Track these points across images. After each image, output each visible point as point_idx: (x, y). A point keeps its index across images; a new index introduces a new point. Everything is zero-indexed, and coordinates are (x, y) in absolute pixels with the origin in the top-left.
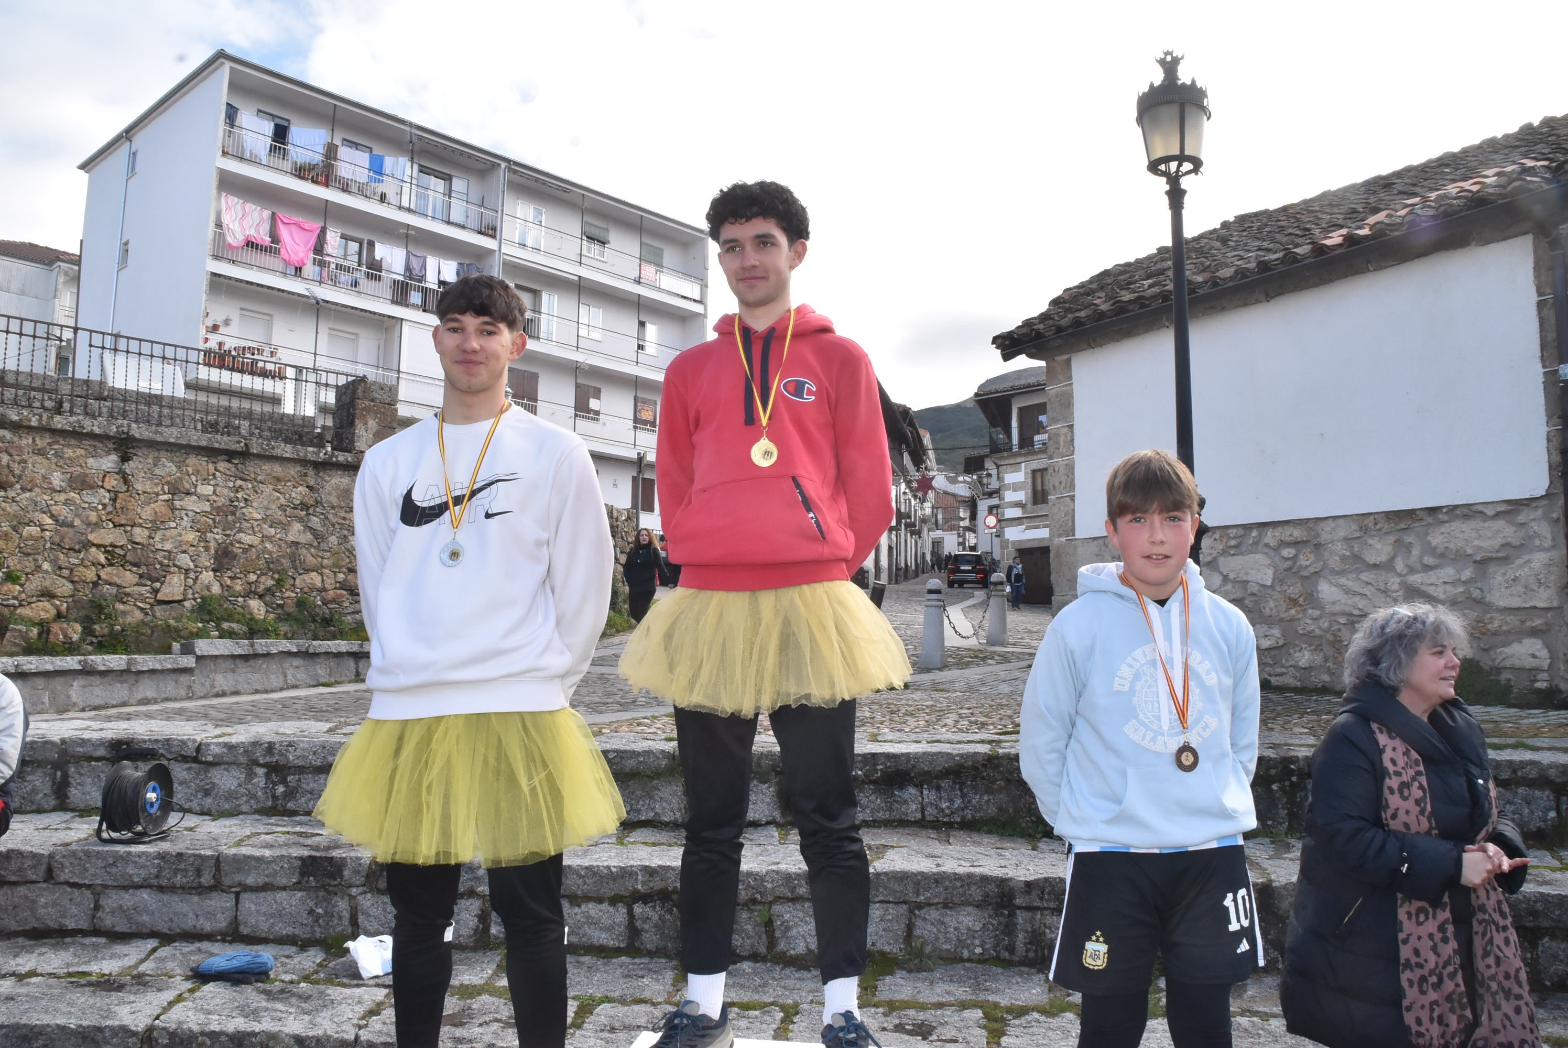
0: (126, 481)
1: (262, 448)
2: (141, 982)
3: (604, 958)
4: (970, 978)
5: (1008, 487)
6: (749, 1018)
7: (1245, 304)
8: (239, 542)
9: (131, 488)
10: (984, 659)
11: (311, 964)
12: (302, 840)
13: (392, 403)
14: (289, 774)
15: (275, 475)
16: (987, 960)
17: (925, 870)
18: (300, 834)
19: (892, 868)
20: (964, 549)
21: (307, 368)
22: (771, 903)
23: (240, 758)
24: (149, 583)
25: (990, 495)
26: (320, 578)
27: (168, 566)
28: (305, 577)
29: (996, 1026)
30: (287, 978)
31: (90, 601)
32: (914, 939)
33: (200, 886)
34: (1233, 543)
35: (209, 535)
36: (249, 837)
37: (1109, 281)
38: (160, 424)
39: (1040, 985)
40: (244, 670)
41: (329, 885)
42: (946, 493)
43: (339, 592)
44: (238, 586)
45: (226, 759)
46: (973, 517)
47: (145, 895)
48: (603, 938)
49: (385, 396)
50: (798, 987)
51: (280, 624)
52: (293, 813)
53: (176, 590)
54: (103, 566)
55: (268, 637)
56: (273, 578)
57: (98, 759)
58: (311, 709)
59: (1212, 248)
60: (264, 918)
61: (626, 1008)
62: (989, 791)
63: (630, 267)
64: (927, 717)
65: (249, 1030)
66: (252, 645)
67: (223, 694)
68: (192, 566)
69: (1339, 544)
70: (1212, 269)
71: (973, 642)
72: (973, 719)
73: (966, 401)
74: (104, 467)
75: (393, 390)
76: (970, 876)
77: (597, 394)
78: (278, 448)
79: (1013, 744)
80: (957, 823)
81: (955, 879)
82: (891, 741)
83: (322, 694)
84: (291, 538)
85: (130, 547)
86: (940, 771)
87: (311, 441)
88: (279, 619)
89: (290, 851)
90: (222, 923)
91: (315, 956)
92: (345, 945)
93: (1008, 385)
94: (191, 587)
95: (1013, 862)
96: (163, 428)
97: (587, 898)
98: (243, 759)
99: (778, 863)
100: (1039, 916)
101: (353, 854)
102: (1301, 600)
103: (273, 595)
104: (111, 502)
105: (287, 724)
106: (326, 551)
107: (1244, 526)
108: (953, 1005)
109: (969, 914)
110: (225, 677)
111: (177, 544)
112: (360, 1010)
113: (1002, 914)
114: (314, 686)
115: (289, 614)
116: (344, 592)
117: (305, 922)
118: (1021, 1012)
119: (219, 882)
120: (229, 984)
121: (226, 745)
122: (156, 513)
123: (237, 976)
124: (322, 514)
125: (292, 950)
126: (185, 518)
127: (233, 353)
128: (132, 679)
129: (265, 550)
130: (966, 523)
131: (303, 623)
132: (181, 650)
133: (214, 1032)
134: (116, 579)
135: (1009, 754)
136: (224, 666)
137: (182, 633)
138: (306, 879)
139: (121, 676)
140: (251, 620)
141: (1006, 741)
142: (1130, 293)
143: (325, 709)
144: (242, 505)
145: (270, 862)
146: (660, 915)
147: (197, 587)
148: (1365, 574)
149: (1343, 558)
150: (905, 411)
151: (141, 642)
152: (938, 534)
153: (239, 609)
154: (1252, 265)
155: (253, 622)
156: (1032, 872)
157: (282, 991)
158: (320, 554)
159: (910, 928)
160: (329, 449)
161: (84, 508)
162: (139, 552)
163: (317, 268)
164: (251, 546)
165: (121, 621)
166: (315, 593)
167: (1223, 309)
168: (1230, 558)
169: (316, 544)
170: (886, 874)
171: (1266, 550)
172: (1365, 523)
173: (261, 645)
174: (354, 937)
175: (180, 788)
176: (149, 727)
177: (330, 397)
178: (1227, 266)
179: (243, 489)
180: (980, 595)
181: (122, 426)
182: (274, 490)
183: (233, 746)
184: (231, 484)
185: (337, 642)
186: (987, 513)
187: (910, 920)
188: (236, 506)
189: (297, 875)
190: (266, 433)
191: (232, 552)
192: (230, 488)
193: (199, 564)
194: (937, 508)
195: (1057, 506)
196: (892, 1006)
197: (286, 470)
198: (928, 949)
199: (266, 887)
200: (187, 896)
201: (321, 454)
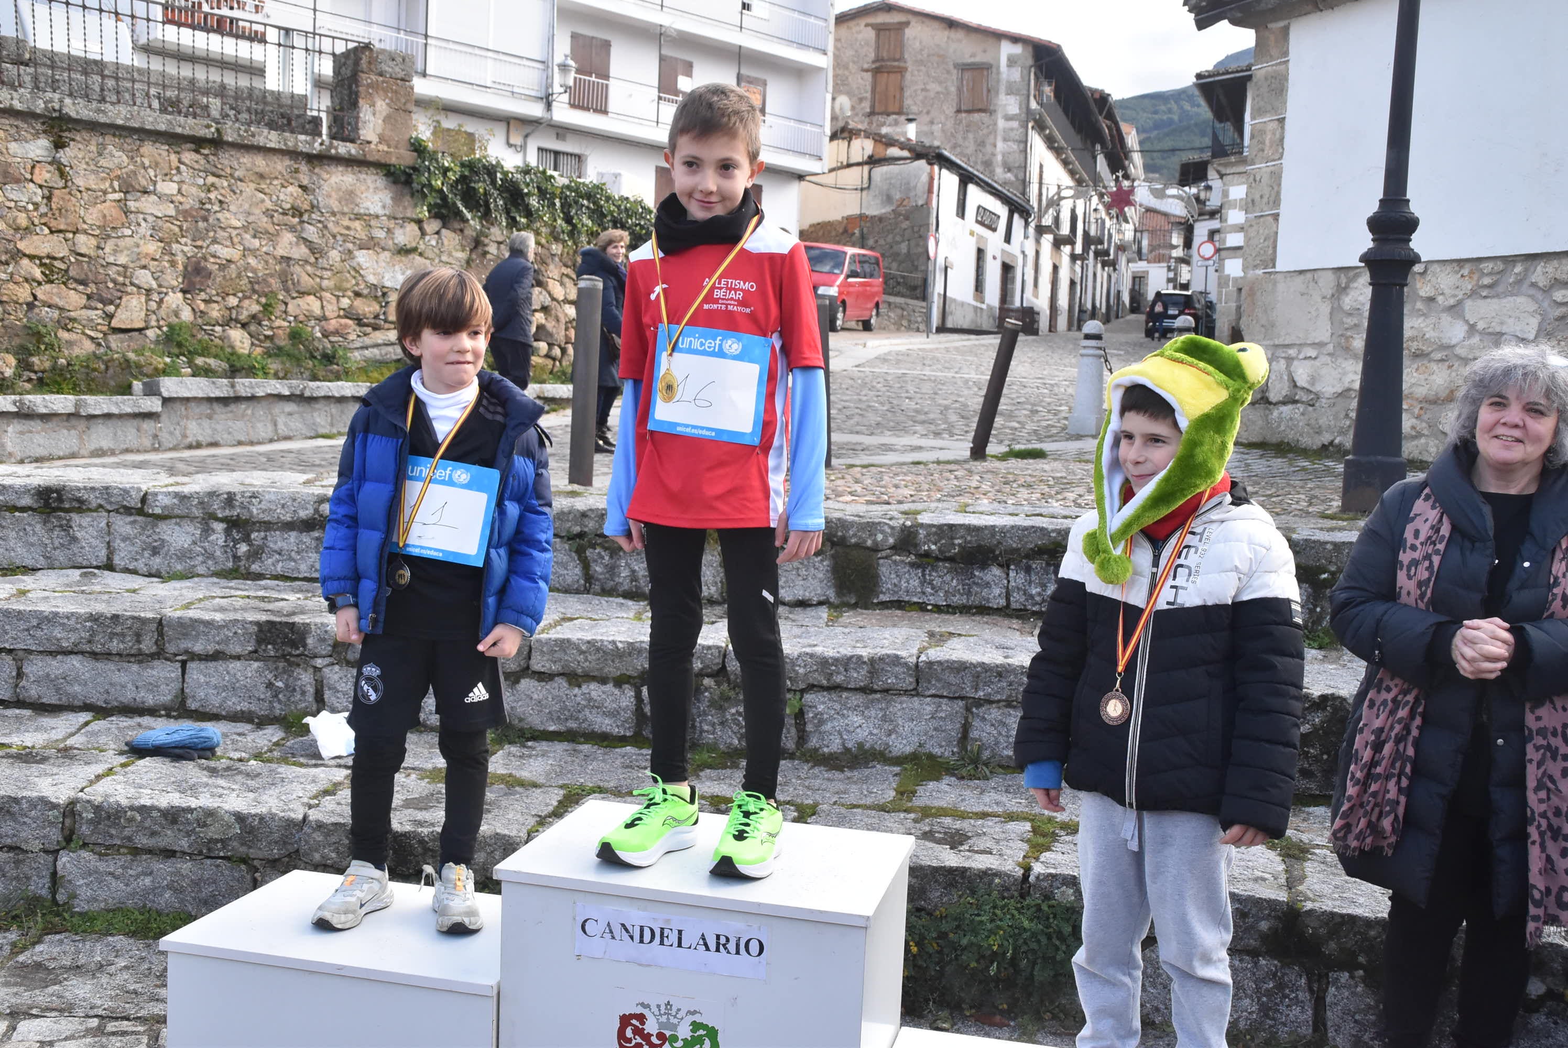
0: (62, 174)
1: (239, 135)
2: (66, 753)
3: (605, 747)
5: (1233, 205)
8: (214, 256)
9: (70, 184)
11: (266, 742)
12: (263, 605)
13: (406, 77)
14: (252, 531)
15: (257, 170)
18: (263, 599)
20: (1175, 288)
21: (293, 30)
22: (803, 691)
23: (194, 509)
24: (100, 306)
25: (1213, 214)
26: (318, 303)
27: (124, 284)
28: (299, 301)
29: (1041, 840)
30: (237, 755)
31: (25, 326)
32: (970, 742)
33: (140, 653)
34: (1487, 281)
35: (174, 246)
36: (200, 600)
38: (103, 100)
40: (223, 416)
41: (290, 654)
42: (1153, 211)
43: (344, 321)
44: (215, 312)
45: (177, 512)
46: (1188, 244)
47: (75, 662)
48: (605, 724)
49: (397, 69)
50: (823, 787)
51: (269, 360)
52: (259, 576)
53: (135, 315)
54: (40, 284)
55: (255, 375)
56: (258, 302)
57: (23, 509)
60: (215, 692)
64: (1046, 490)
65: (184, 805)
66: (233, 386)
67: (199, 446)
68: (155, 286)
74: (32, 155)
75: (408, 61)
77: (688, 70)
78: (260, 135)
82: (982, 513)
83: (318, 446)
84: (280, 252)
85: (73, 260)
87: (304, 127)
88: (268, 354)
89: (247, 615)
90: (166, 695)
91: (273, 735)
92: (304, 721)
93: (1245, 63)
94: (154, 312)
96: (108, 105)
97: (589, 677)
98: (197, 512)
99: (815, 646)
101: (318, 620)
103: (260, 324)
104: (45, 201)
105: (257, 474)
106: (326, 269)
107: (1505, 259)
108: (999, 816)
110: (199, 424)
111: (135, 257)
112: (314, 789)
114: (311, 438)
115: (280, 349)
116: (350, 322)
117: (262, 696)
119: (162, 650)
120: (167, 760)
121: (177, 495)
122: (104, 216)
123: (177, 751)
124: (320, 221)
125: (246, 727)
126: (143, 224)
128: (82, 424)
129: (247, 267)
130: (1178, 253)
131: (298, 360)
132: (144, 390)
133: (144, 806)
134: (56, 300)
136: (197, 410)
137: (145, 370)
138: (263, 647)
139: (67, 421)
140: (232, 354)
143: (318, 462)
144: (216, 208)
145: (221, 627)
147: (162, 313)
150: (1102, 99)
151: (93, 380)
152: (1141, 266)
153: (217, 341)
155: (235, 358)
157: (228, 769)
158: (318, 273)
159: (966, 728)
160: (326, 138)
161: (10, 208)
162: (86, 266)
164: (229, 261)
165: (66, 352)
166: (313, 323)
168: (1480, 302)
169: (312, 260)
171: (1532, 291)
173: (244, 385)
174: (314, 715)
175: (122, 545)
176: (88, 475)
177: (327, 68)
179: (216, 188)
181: (51, 101)
182: (257, 190)
183: (185, 497)
184: (201, 182)
185: (340, 383)
186: (1206, 238)
187: (966, 719)
188: (208, 210)
189: (253, 642)
190: (244, 116)
191: (205, 268)
192: (200, 186)
193: (164, 284)
194: (1142, 232)
195: (1255, 227)
196: (926, 812)
197: (271, 164)
198: (986, 754)
199: (216, 656)
200: (125, 665)
201: (317, 145)
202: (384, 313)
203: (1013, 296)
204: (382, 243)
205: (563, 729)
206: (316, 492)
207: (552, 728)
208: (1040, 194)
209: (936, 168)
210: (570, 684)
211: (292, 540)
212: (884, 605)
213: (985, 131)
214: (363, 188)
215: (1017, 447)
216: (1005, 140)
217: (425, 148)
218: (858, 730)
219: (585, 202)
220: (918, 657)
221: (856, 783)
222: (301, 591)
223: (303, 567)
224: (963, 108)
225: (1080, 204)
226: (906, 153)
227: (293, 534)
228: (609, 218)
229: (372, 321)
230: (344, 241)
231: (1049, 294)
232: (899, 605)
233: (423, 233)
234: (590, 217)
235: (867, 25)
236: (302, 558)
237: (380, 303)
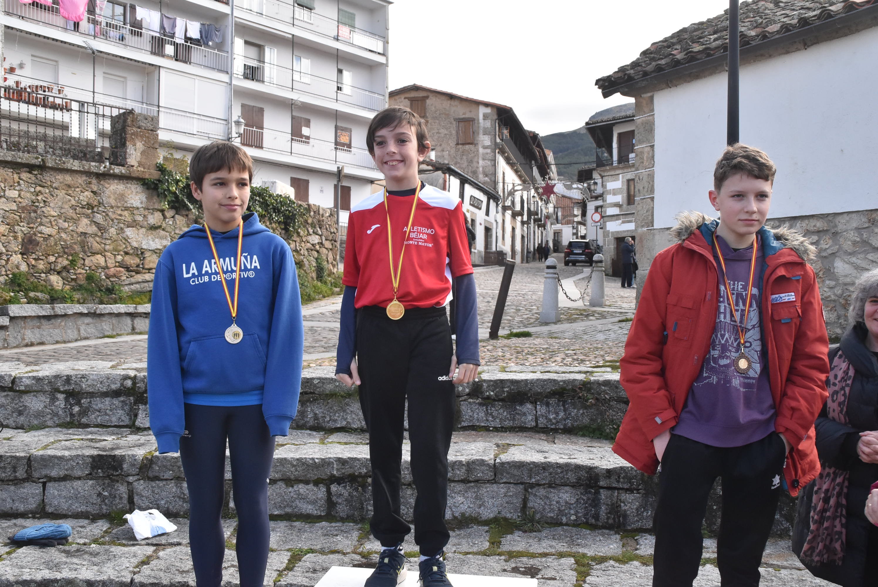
1: (56, 163)
3: (310, 523)
4: (567, 537)
5: (609, 192)
6: (410, 562)
7: (787, 52)
8: (41, 233)
10: (587, 316)
11: (99, 531)
12: (92, 444)
13: (154, 129)
14: (82, 398)
15: (67, 183)
16: (579, 524)
17: (536, 461)
18: (91, 440)
19: (512, 459)
20: (577, 238)
21: (87, 103)
23: (45, 386)
25: (596, 198)
26: (103, 259)
28: (92, 258)
29: (583, 569)
30: (82, 541)
32: (528, 509)
33: (16, 479)
35: (16, 227)
36: (53, 443)
37: (686, 36)
39: (617, 543)
40: (47, 327)
41: (112, 475)
42: (563, 196)
43: (118, 269)
44: (41, 265)
45: (35, 388)
46: (584, 214)
48: (308, 509)
49: (149, 125)
51: (74, 293)
52: (87, 426)
55: (65, 302)
56: (67, 259)
58: (99, 353)
59: (766, 8)
60: (64, 500)
61: (325, 556)
62: (586, 407)
63: (331, 28)
64: (543, 356)
65: (52, 578)
66: (53, 309)
67: (32, 345)
68: (4, 251)
69: (852, 232)
70: (763, 26)
71: (580, 304)
72: (575, 357)
73: (580, 128)
75: (155, 120)
76: (567, 465)
77: (308, 124)
78: (68, 162)
79: (602, 374)
80: (561, 429)
81: (557, 467)
82: (515, 372)
83: (107, 343)
84: (80, 230)
86: (549, 392)
87: (93, 158)
88: (73, 289)
89: (84, 451)
90: (32, 504)
91: (102, 526)
92: (124, 517)
93: (611, 117)
94: (4, 266)
95: (599, 456)
97: (298, 481)
98: (47, 388)
100: (616, 494)
101: (130, 453)
102: (821, 273)
103: (68, 272)
105: (80, 363)
106: (108, 239)
108: (554, 555)
109: (567, 492)
110: (33, 332)
112: (135, 561)
113: (590, 492)
114: (101, 338)
115: (80, 286)
116: (122, 269)
117: (95, 502)
118: (602, 560)
119: (31, 476)
120: (37, 547)
121: (34, 378)
123: (44, 541)
124: (104, 212)
125: (85, 522)
127: (28, 90)
129: (61, 239)
130: (578, 219)
131: (92, 292)
133: (26, 581)
135: (598, 380)
136: (31, 324)
138: (95, 471)
140: (52, 290)
141: (597, 372)
142: (700, 45)
143: (109, 353)
144: (42, 205)
145: (69, 460)
146: (350, 493)
147: (9, 266)
148: (872, 254)
149: (855, 243)
150: (534, 136)
152: (558, 226)
153: (42, 282)
154: (795, 21)
155: (53, 292)
156: (612, 463)
157: (78, 551)
158: (103, 241)
159: (525, 501)
160: (108, 164)
163: (92, 26)
164: (50, 235)
166: (100, 270)
167: (770, 56)
169: (100, 234)
170: (508, 463)
172: (873, 216)
173: (60, 308)
174: (131, 511)
177: (107, 125)
178: (775, 22)
179: (42, 194)
180: (587, 271)
182: (66, 194)
183: (40, 379)
184: (32, 190)
185: (117, 305)
186: (593, 211)
187: (525, 496)
188: (37, 206)
189: (89, 468)
190: (58, 152)
191: (35, 240)
192: (32, 193)
193: (11, 250)
194: (557, 208)
195: (641, 205)
196: (511, 555)
197: (75, 179)
198: (538, 516)
199: (65, 478)
200: (6, 486)
201: (102, 168)
202: (142, 264)
203: (491, 245)
204: (141, 224)
205: (282, 512)
206: (122, 373)
207: (276, 513)
208: (504, 189)
209: (447, 175)
210: (287, 486)
211: (107, 403)
212: (465, 429)
213: (472, 155)
214: (129, 192)
215: (515, 331)
216: (484, 159)
217: (165, 169)
218: (461, 505)
219: (258, 198)
220: (495, 460)
221: (463, 538)
222: (113, 434)
223: (114, 419)
224: (460, 142)
225: (525, 194)
226: (430, 168)
227: (108, 399)
228: (271, 207)
229: (136, 269)
230: (118, 223)
231: (510, 243)
232: (473, 428)
233: (165, 217)
234: (260, 207)
235: (405, 98)
236: (113, 414)
237: (140, 258)
